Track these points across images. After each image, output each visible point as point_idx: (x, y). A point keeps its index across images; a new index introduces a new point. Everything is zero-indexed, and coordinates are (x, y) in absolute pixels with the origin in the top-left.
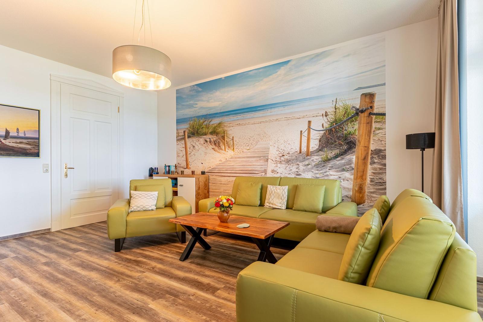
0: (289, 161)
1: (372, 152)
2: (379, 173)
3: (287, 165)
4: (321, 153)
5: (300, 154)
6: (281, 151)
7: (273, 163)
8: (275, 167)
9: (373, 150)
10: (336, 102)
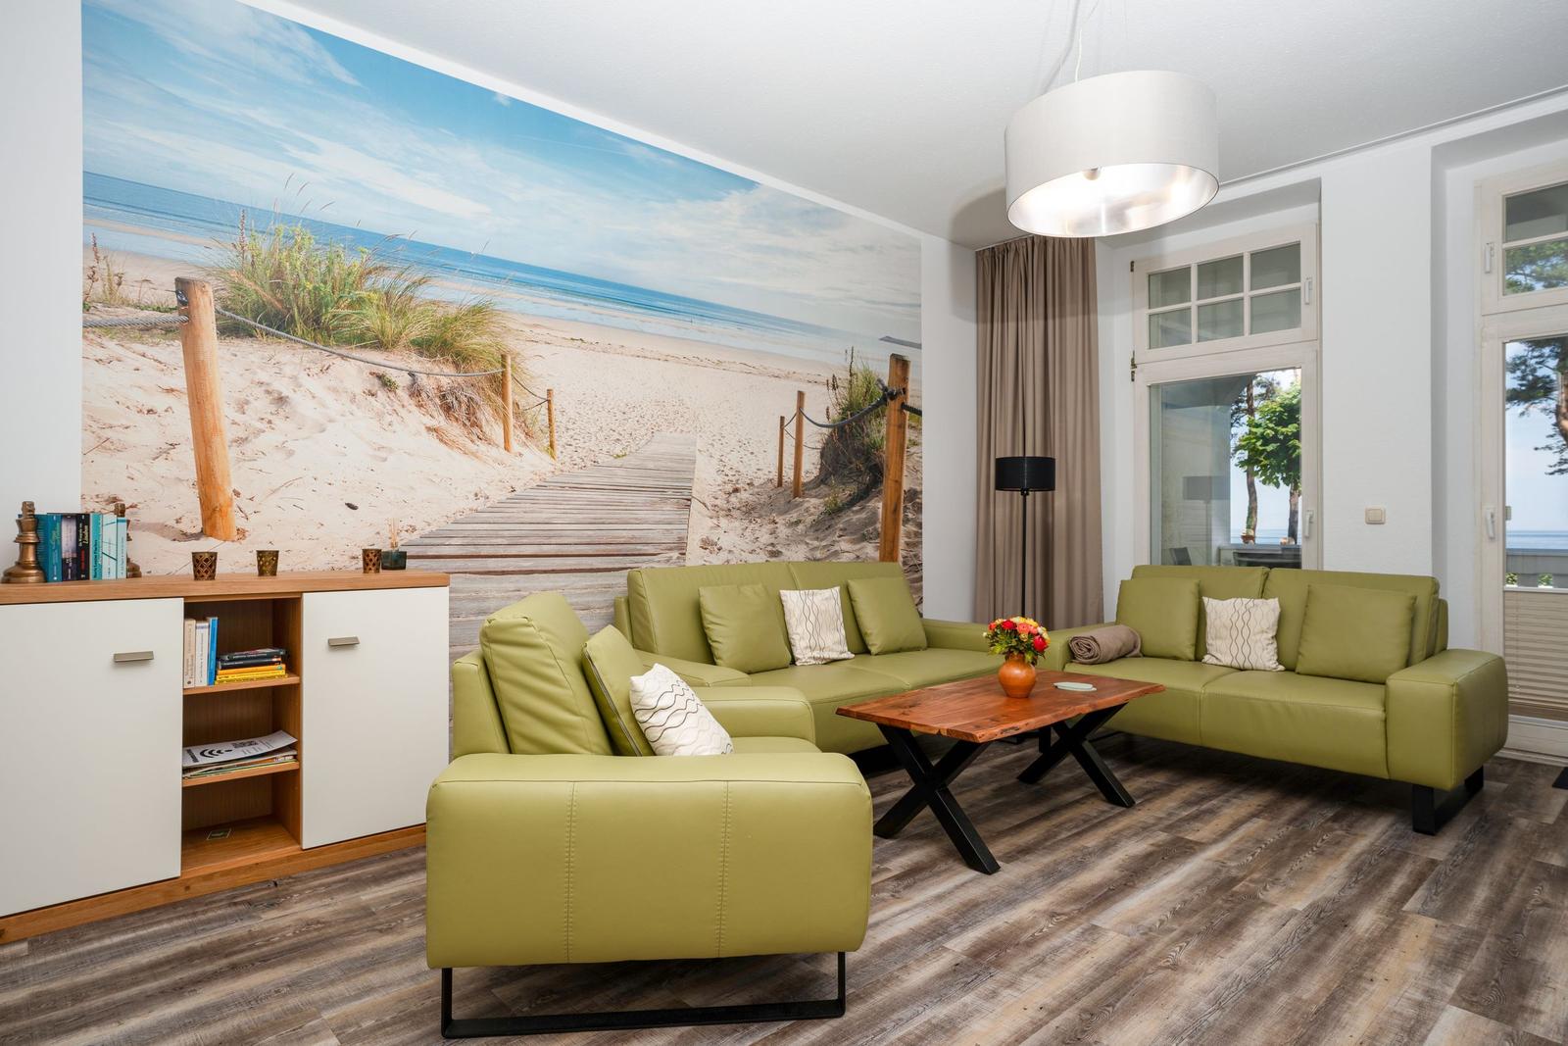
0: (753, 509)
1: (905, 496)
2: (914, 545)
3: (746, 523)
4: (824, 489)
5: (780, 490)
6: (730, 473)
7: (707, 516)
8: (712, 528)
9: (906, 490)
10: (852, 358)
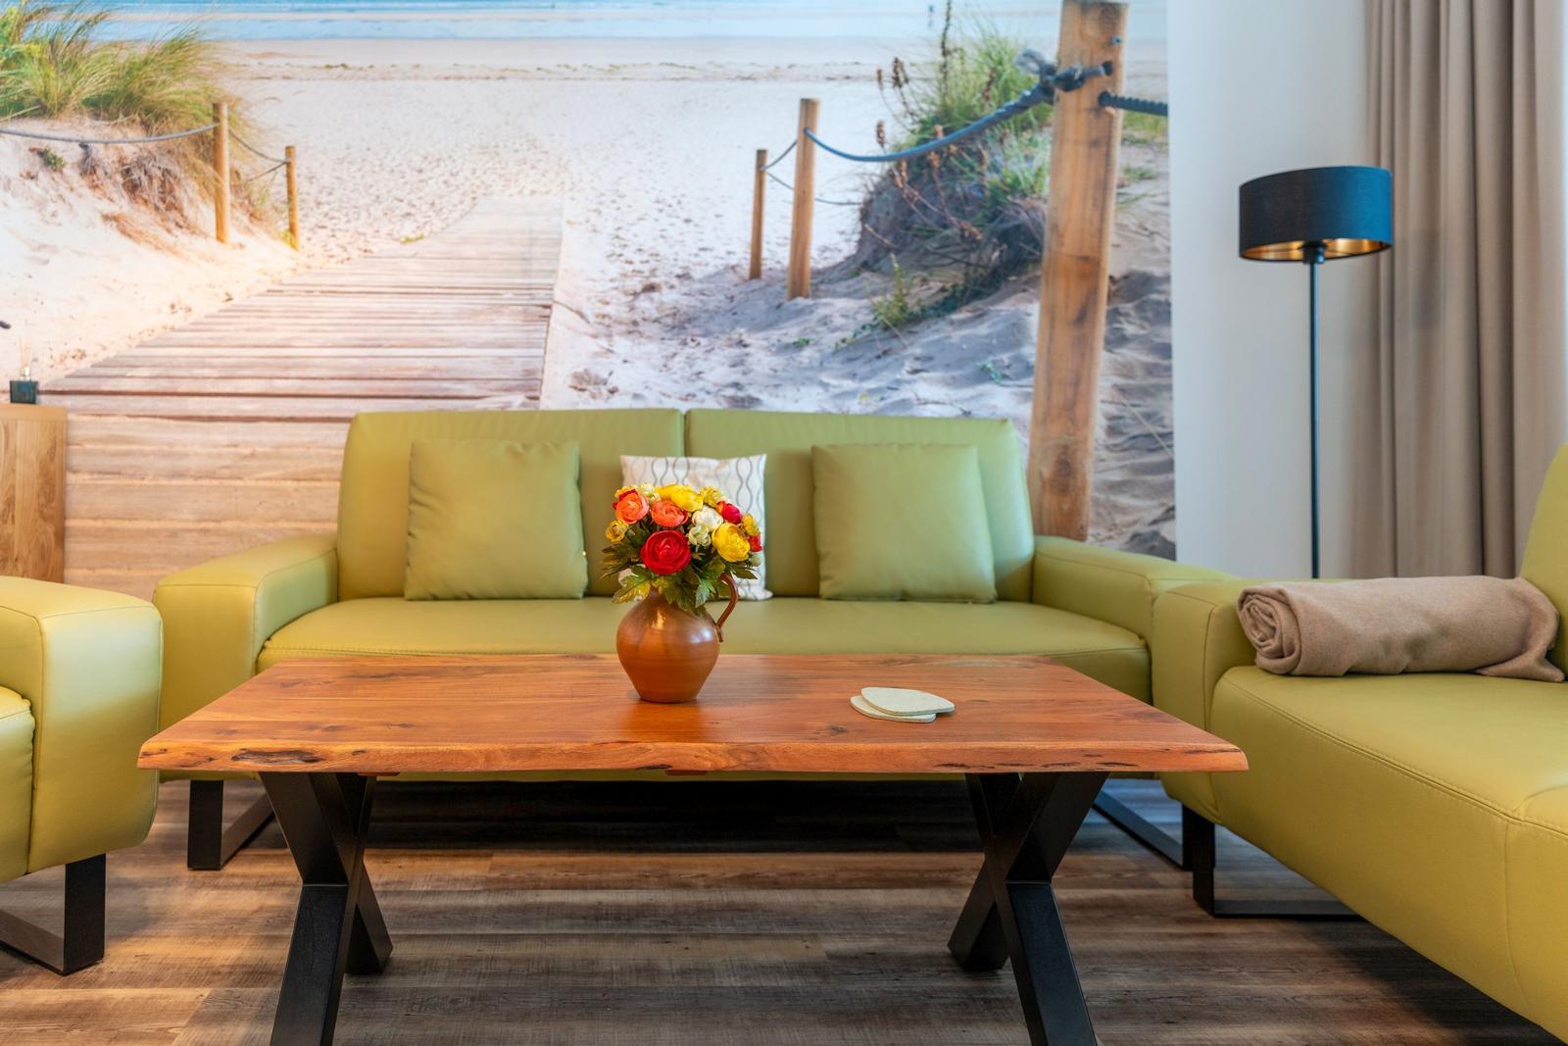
0: (689, 320)
1: (1114, 288)
2: (1145, 392)
3: (673, 346)
4: (869, 280)
5: (755, 284)
6: (637, 258)
7: (586, 334)
8: (596, 353)
9: (1117, 275)
10: (948, 19)
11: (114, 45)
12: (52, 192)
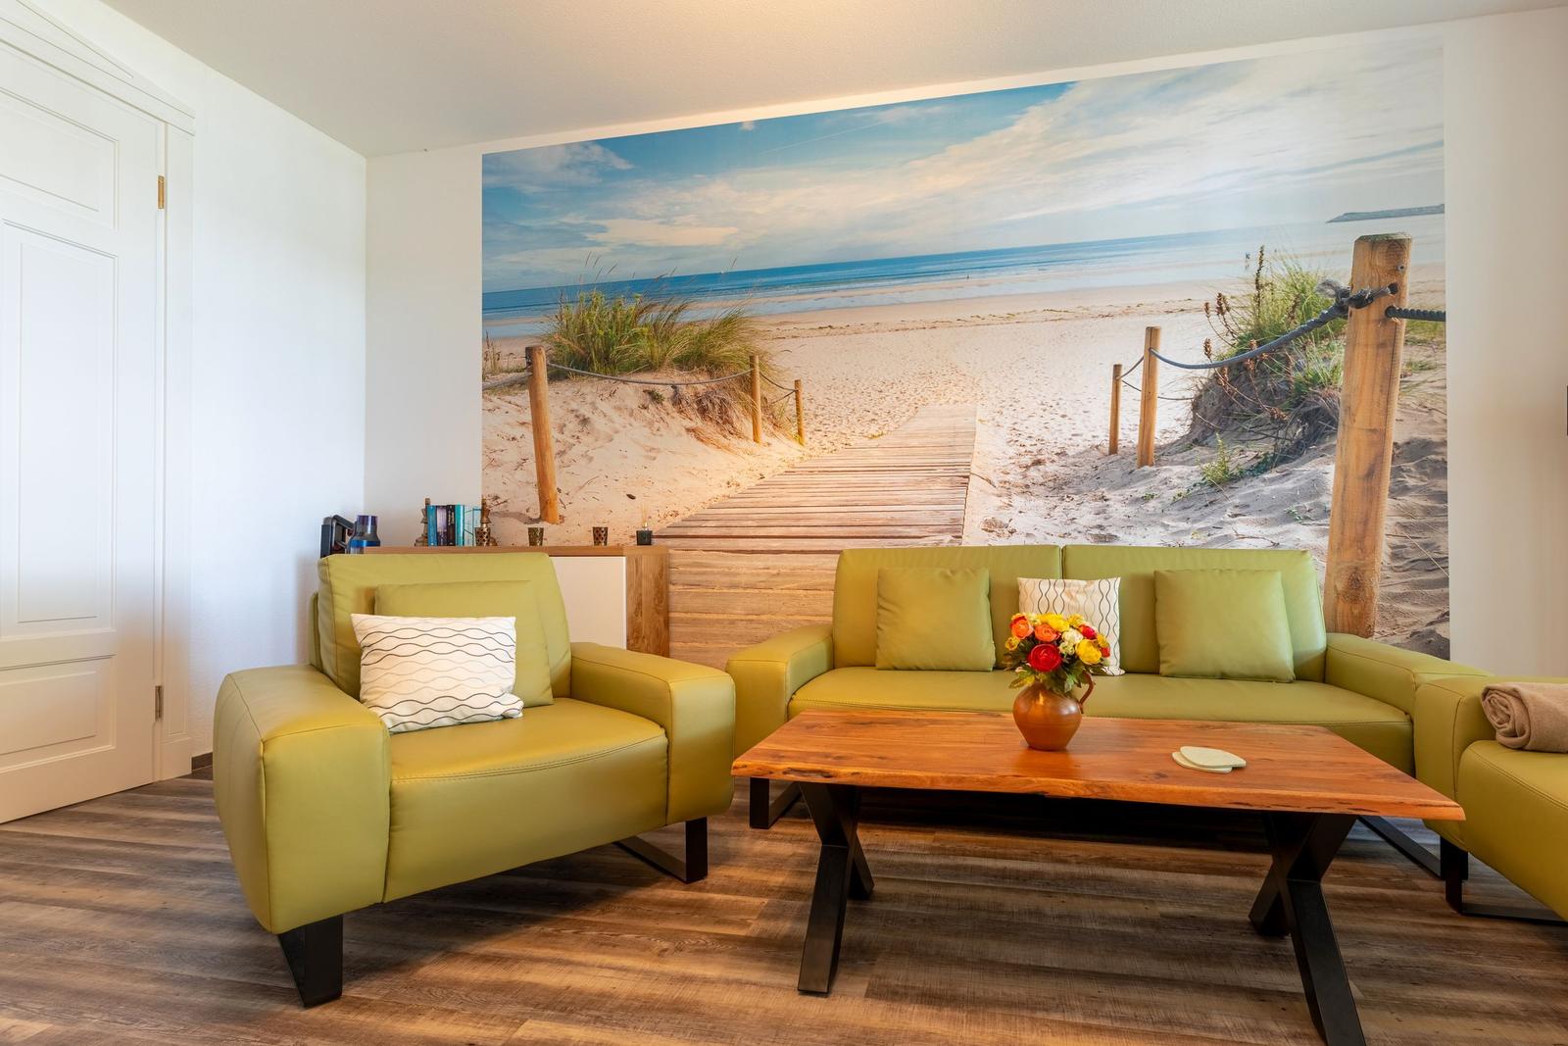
0: (1066, 483)
1: (1398, 451)
2: (1424, 528)
3: (1054, 501)
4: (1199, 452)
5: (1113, 457)
6: (1028, 443)
7: (993, 494)
8: (1000, 507)
9: (1400, 442)
10: (1261, 263)
11: (690, 324)
12: (657, 416)
